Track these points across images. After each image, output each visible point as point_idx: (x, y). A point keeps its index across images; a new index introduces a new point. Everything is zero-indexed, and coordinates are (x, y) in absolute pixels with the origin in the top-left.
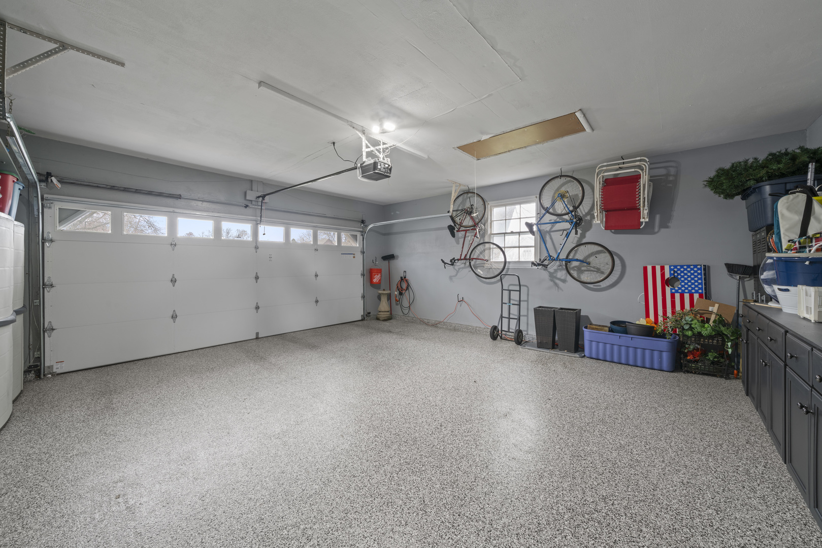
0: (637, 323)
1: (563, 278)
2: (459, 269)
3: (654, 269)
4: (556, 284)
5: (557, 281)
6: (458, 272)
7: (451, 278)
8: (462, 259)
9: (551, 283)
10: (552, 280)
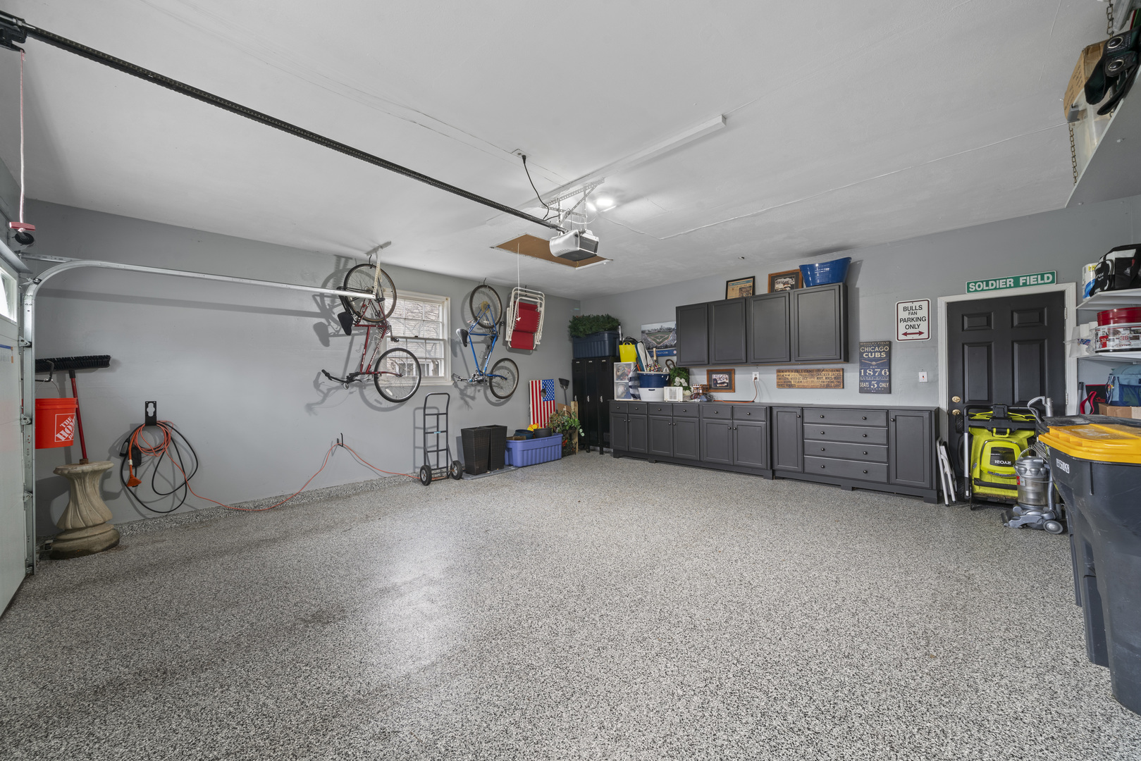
0: (528, 429)
1: (472, 395)
2: (329, 390)
3: (536, 382)
4: (466, 403)
5: (468, 399)
6: (326, 396)
7: (309, 407)
8: (363, 374)
9: (462, 402)
10: (462, 398)
